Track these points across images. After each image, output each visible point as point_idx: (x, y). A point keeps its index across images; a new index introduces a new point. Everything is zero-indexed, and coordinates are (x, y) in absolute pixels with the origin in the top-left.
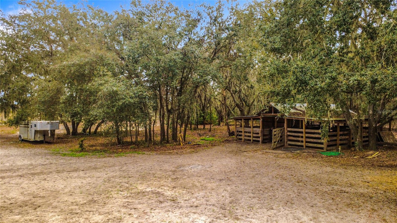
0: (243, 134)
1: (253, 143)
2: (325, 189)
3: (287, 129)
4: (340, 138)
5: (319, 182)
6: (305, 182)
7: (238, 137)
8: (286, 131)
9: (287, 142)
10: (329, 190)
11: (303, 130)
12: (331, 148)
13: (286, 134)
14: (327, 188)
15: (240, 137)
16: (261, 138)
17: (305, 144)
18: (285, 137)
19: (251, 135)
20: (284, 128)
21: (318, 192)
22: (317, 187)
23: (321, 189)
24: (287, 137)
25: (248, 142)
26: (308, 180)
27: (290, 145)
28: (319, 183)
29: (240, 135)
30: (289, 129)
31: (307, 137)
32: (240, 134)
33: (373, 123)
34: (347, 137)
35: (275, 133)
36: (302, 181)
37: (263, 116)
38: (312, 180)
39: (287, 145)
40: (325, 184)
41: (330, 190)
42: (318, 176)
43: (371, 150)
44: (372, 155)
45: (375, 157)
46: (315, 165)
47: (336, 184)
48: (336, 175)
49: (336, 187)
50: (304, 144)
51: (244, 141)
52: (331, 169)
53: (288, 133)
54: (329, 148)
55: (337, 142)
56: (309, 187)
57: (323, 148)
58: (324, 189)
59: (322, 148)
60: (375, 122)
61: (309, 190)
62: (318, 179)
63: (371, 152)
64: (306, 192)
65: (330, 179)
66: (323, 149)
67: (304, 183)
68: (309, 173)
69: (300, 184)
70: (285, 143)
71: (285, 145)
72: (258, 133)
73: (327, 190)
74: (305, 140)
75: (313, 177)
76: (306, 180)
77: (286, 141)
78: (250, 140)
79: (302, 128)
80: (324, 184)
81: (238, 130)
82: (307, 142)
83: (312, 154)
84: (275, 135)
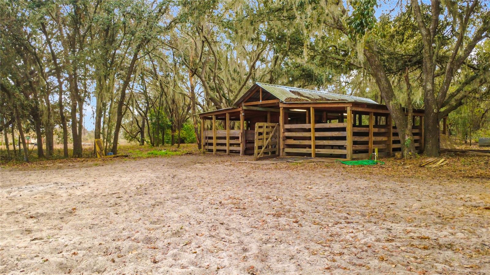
0: (214, 141)
1: (229, 155)
2: (365, 236)
3: (283, 126)
4: (374, 139)
5: (340, 211)
6: (300, 214)
7: (206, 147)
8: (282, 130)
9: (283, 149)
10: (378, 240)
11: (311, 126)
12: (360, 155)
13: (281, 136)
14: (371, 232)
15: (210, 147)
16: (241, 145)
17: (314, 151)
18: (281, 140)
19: (226, 141)
20: (279, 125)
21: (337, 248)
22: (336, 229)
23: (348, 237)
24: (283, 140)
25: (223, 153)
26: (309, 209)
27: (289, 154)
28: (340, 215)
29: (211, 144)
30: (288, 126)
31: (317, 138)
32: (210, 141)
33: (433, 106)
34: (384, 139)
35: (261, 130)
36: (289, 211)
37: (245, 108)
38: (320, 208)
39: (284, 154)
40: (362, 220)
41: (382, 237)
42: (339, 196)
43: (430, 156)
44: (434, 163)
45: (442, 166)
46: (330, 178)
47: (395, 218)
48: (384, 194)
49: (398, 228)
50: (312, 151)
51: (216, 154)
52: (367, 182)
53: (287, 134)
54: (355, 156)
55: (370, 145)
56: (308, 228)
57: (346, 155)
58: (360, 235)
59: (344, 156)
60: (437, 104)
61: (306, 240)
62: (338, 204)
63: (431, 159)
64: (293, 249)
65: (372, 204)
66: (346, 158)
67: (295, 217)
68: (314, 192)
69: (282, 220)
70: (281, 151)
71: (281, 154)
72: (238, 138)
73: (370, 239)
74: (314, 143)
75: (323, 200)
76: (304, 207)
77: (281, 147)
78: (225, 151)
79: (310, 122)
80: (356, 218)
81: (207, 136)
82: (317, 147)
83: (326, 163)
84: (260, 134)
